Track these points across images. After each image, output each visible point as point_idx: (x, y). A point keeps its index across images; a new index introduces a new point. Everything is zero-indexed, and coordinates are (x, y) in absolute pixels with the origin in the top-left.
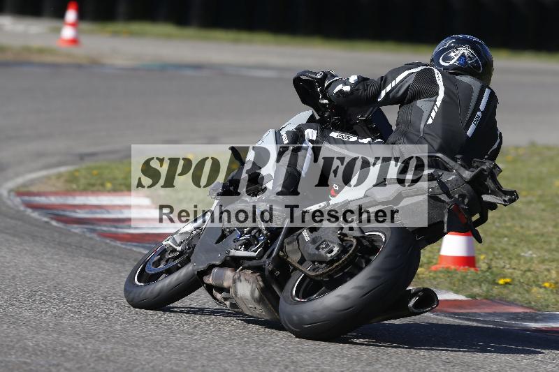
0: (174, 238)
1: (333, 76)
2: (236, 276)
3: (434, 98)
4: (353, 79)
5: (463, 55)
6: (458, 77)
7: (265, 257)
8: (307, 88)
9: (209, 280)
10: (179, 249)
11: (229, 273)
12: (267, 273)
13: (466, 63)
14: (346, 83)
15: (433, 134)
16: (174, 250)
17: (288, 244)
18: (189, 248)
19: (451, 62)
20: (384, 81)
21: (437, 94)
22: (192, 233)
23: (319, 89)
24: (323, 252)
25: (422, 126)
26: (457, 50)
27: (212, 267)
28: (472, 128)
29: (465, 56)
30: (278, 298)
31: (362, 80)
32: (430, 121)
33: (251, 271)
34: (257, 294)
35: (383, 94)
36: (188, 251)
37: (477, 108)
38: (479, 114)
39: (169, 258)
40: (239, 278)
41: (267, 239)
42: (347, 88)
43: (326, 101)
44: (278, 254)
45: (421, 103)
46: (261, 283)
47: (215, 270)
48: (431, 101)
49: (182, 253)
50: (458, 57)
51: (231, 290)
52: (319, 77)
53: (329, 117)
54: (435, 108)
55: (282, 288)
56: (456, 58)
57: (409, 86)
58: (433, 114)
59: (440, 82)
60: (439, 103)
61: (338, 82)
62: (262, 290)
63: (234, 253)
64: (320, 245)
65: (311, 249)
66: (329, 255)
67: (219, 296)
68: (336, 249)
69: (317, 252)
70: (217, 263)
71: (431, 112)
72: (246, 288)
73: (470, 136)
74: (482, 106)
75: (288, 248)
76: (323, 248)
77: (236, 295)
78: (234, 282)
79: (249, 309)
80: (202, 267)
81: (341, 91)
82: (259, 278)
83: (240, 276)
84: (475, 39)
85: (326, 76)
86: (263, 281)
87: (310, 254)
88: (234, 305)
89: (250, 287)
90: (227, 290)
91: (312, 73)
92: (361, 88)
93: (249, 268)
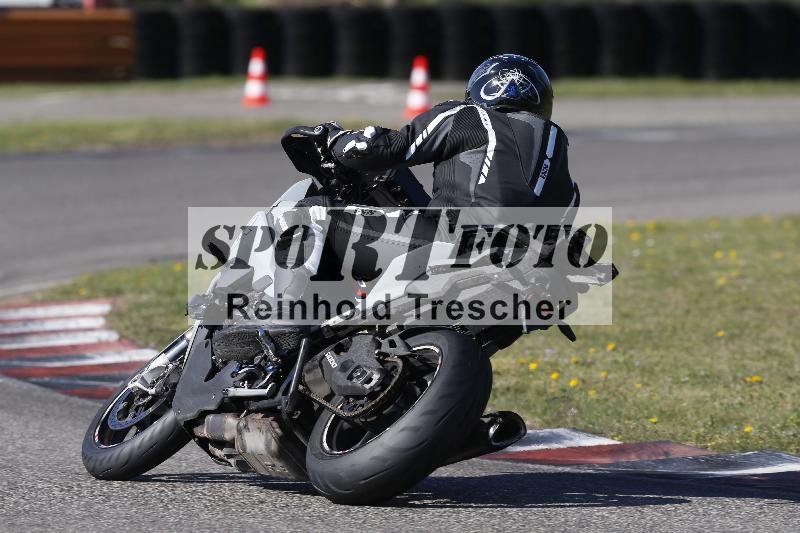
0: (143, 378)
1: (337, 129)
2: (241, 425)
3: (482, 148)
4: (369, 132)
5: (512, 83)
6: (509, 115)
7: (280, 394)
8: (303, 150)
9: (203, 431)
10: (152, 391)
11: (230, 421)
12: (285, 417)
13: (517, 93)
14: (359, 138)
15: (489, 197)
16: (145, 394)
17: (308, 371)
18: (167, 389)
19: (498, 95)
20: (412, 132)
21: (486, 142)
22: (167, 367)
23: (319, 150)
24: (358, 383)
25: (472, 188)
26: (503, 77)
27: (204, 414)
28: (540, 183)
29: (515, 84)
30: (304, 449)
31: (382, 133)
32: (482, 180)
33: (260, 416)
34: (274, 446)
35: (413, 149)
36: (166, 393)
37: (542, 156)
38: (547, 162)
39: (139, 406)
40: (245, 426)
41: (278, 368)
42: (362, 146)
43: (331, 165)
44: (296, 387)
45: (464, 157)
46: (278, 431)
47: (210, 418)
48: (479, 152)
49: (155, 397)
50: (505, 86)
51: (237, 444)
52: (317, 133)
53: (337, 185)
54: (487, 161)
55: (307, 435)
56: (503, 88)
57: (446, 135)
58: (485, 170)
59: (488, 124)
60: (490, 154)
61: (346, 138)
62: (281, 441)
63: (233, 392)
64: (353, 372)
65: (341, 379)
66: (367, 386)
67: (218, 452)
68: (376, 377)
69: (350, 384)
70: (212, 407)
71: (482, 168)
72: (257, 439)
73: (538, 195)
74: (550, 152)
75: (308, 378)
76: (358, 377)
77: (244, 451)
78: (239, 432)
79: (265, 467)
80: (190, 415)
81: (354, 150)
82: (275, 424)
83: (247, 422)
84: (524, 58)
85: (327, 130)
86: (280, 427)
87: (340, 387)
88: (243, 465)
89: (263, 438)
90: (231, 444)
91: (306, 128)
92: (381, 143)
93: (257, 411)
